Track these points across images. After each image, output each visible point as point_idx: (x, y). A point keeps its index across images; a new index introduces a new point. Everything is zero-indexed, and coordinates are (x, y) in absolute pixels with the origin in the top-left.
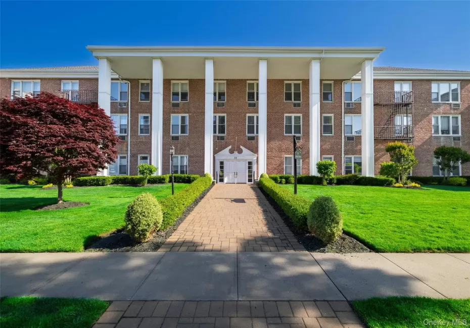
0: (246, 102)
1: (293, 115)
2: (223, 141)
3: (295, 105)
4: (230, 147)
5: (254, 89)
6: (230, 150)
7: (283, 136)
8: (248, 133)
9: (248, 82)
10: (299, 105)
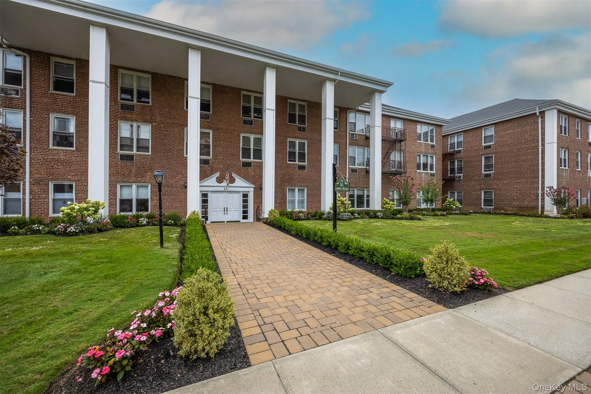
0: (240, 118)
1: (297, 141)
2: (207, 166)
3: (300, 129)
4: (218, 174)
5: (250, 103)
6: (217, 178)
7: (286, 163)
8: (242, 158)
9: (243, 92)
10: (304, 129)
